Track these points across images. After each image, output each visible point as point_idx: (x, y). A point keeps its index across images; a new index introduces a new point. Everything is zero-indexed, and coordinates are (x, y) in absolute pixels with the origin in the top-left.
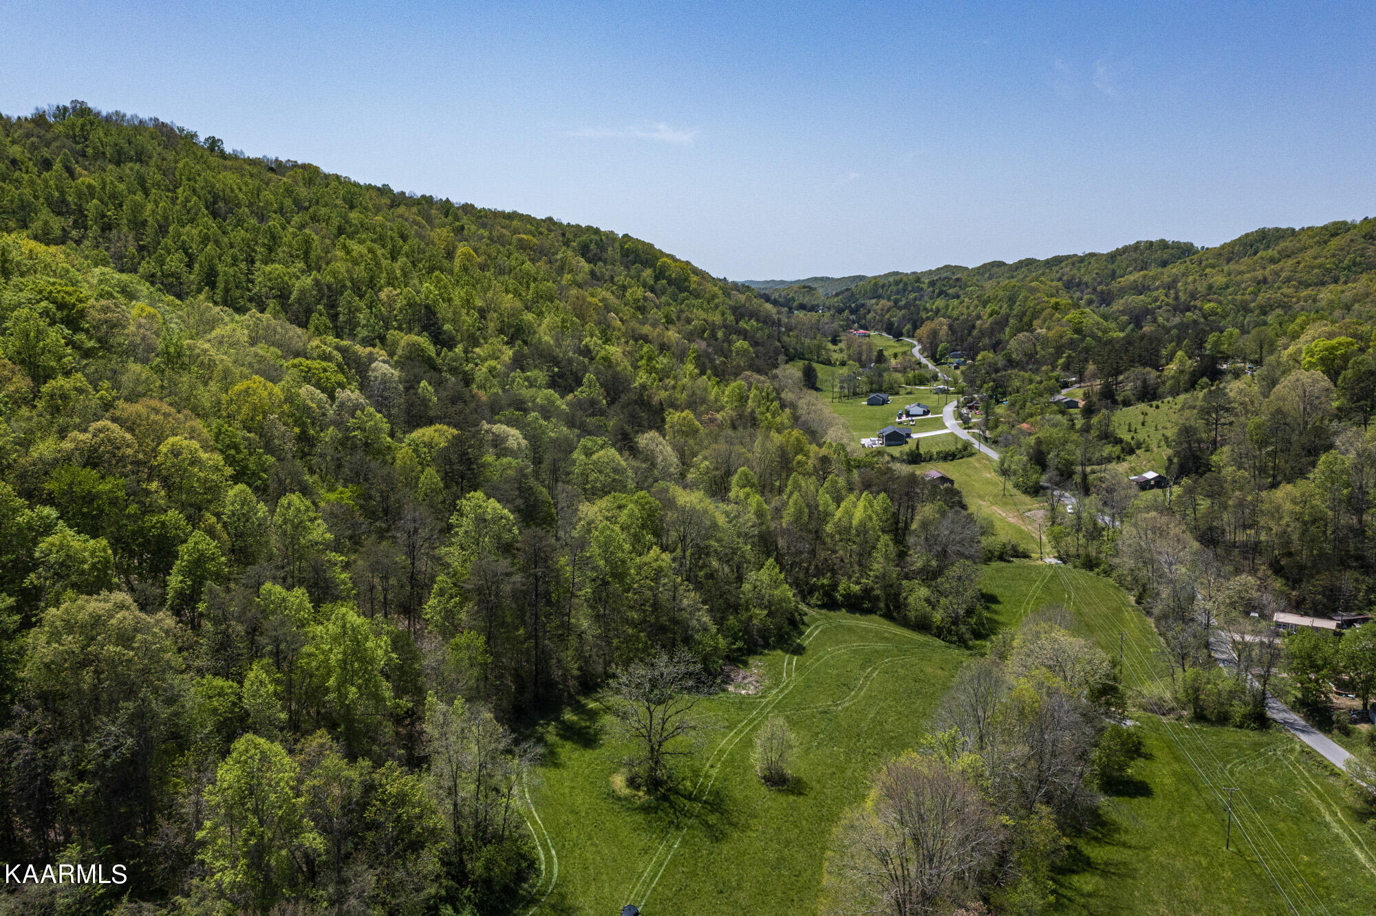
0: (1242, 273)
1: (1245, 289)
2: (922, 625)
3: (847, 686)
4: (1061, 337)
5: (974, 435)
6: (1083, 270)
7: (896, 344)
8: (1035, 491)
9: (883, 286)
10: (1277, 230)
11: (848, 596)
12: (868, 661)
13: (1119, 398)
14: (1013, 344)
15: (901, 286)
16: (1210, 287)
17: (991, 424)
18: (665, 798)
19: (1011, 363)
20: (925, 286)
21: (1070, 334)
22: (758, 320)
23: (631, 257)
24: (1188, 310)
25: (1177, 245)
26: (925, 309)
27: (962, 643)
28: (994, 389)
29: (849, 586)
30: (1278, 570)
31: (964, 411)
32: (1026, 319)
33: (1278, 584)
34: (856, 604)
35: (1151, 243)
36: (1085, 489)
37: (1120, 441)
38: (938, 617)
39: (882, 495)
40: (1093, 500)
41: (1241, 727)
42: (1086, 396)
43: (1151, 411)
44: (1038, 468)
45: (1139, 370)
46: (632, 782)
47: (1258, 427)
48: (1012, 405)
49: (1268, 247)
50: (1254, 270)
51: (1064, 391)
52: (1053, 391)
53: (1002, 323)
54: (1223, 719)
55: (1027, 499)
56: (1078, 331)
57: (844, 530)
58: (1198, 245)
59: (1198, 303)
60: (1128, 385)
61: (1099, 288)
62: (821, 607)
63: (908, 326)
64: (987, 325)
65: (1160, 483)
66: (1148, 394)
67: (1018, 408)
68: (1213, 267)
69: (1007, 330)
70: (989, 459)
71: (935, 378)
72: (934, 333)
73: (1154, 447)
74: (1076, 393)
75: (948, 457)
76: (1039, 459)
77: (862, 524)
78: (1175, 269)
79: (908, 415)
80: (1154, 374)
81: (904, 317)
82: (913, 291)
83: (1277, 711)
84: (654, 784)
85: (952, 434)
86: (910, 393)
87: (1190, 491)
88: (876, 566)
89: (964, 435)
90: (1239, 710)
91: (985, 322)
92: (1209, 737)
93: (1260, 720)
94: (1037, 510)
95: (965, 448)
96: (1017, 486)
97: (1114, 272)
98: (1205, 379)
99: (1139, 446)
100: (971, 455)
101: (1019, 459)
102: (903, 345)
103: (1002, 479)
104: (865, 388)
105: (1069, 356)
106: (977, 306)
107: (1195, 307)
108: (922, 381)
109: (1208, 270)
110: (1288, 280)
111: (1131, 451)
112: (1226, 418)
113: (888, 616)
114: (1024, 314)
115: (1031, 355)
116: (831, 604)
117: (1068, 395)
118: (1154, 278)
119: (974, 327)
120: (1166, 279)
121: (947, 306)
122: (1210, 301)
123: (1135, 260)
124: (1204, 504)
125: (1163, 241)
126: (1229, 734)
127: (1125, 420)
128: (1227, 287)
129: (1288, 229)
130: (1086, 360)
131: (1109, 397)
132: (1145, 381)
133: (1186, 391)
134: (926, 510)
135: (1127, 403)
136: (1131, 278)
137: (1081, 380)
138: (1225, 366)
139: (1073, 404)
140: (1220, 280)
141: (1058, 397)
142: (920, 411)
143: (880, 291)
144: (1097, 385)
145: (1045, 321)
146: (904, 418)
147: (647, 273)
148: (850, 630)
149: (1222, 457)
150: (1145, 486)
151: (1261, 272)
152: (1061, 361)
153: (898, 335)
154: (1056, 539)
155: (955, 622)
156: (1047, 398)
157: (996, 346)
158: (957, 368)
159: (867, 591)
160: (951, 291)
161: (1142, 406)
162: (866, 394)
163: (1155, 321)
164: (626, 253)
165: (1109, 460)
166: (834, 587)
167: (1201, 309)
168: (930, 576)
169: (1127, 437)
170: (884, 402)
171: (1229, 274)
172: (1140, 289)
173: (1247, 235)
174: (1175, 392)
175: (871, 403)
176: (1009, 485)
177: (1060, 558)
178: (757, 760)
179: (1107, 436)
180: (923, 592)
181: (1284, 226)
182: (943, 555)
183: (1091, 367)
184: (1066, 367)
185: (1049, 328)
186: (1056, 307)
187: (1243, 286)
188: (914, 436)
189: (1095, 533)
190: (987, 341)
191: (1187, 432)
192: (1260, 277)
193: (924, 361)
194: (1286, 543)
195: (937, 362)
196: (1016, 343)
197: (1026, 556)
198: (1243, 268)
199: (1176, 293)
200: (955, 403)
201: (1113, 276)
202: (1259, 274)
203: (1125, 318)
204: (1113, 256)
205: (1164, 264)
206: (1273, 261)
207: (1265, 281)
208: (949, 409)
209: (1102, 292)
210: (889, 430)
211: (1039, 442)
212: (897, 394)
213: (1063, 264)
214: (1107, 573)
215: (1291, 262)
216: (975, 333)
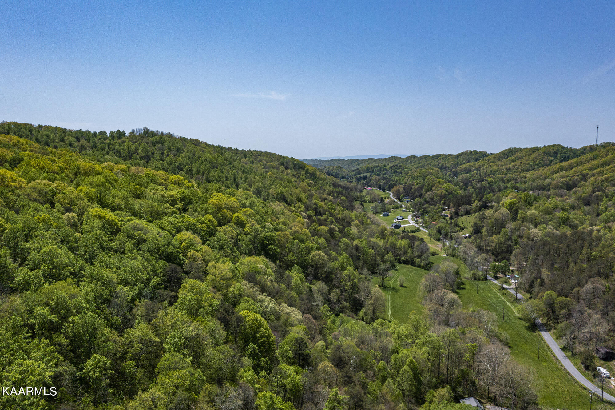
0: (502, 165)
1: (503, 172)
2: (419, 266)
3: (408, 275)
4: (442, 193)
5: (419, 225)
6: (447, 162)
7: (383, 193)
8: (439, 240)
9: (371, 168)
10: (515, 148)
11: (403, 261)
12: (411, 272)
13: (460, 214)
14: (426, 196)
15: (379, 168)
16: (491, 171)
17: (424, 222)
18: (385, 288)
19: (427, 202)
20: (388, 168)
21: (444, 192)
22: (341, 188)
23: (297, 167)
24: (483, 181)
25: (481, 153)
26: (392, 180)
27: (428, 269)
28: (423, 211)
29: (403, 259)
30: (493, 254)
31: (414, 218)
32: (430, 186)
33: (493, 257)
34: (405, 262)
35: (471, 152)
36: (451, 239)
37: (460, 227)
38: (422, 265)
39: (408, 240)
40: (454, 241)
41: (483, 280)
42: (450, 213)
43: (468, 218)
44: (439, 234)
45: (465, 206)
46: (379, 286)
47: (492, 222)
48: (430, 216)
49: (512, 155)
50: (507, 164)
51: (444, 212)
52: (441, 212)
53: (422, 187)
54: (479, 280)
55: (437, 242)
56: (447, 191)
57: (400, 248)
58: (488, 152)
59: (486, 178)
60: (462, 210)
61: (453, 170)
62: (398, 263)
63: (387, 187)
64: (416, 188)
65: (470, 237)
66: (468, 213)
67: (431, 217)
68: (493, 162)
69: (424, 190)
70: (425, 232)
71: (401, 207)
72: (398, 190)
73: (469, 228)
74: (447, 212)
75: (414, 232)
76: (439, 231)
77: (404, 246)
78: (479, 163)
79: (397, 220)
80: (469, 207)
81: (385, 183)
82: (383, 170)
83: (489, 278)
84: (383, 286)
85: (413, 225)
86: (394, 212)
87: (475, 238)
88: (409, 254)
89: (417, 225)
90: (482, 277)
91: (415, 187)
92: (477, 282)
93: (486, 279)
94: (440, 244)
95: (418, 229)
96: (434, 239)
97: (458, 163)
98: (483, 209)
99: (465, 228)
100: (420, 231)
101: (434, 232)
102: (386, 194)
103: (430, 237)
104: (380, 210)
105: (445, 200)
106: (411, 180)
107: (485, 180)
108: (397, 208)
109: (491, 164)
110: (518, 169)
111: (463, 229)
112: (486, 220)
113: (412, 265)
114: (429, 185)
115: (432, 199)
116: (400, 262)
117: (445, 213)
118: (473, 166)
119: (412, 188)
120: (477, 167)
121: (400, 180)
122: (490, 177)
123: (466, 158)
124: (478, 241)
125: (475, 151)
126: (480, 282)
127: (461, 220)
128: (497, 171)
129: (519, 148)
130: (450, 202)
131: (457, 214)
132: (467, 209)
133: (478, 212)
134: (417, 243)
135: (462, 216)
136: (465, 166)
137: (448, 208)
138: (489, 204)
139: (447, 216)
140: (495, 168)
141: (443, 214)
142: (401, 218)
143: (370, 170)
144: (453, 210)
145: (436, 187)
146: (396, 221)
147: (303, 172)
148: (405, 267)
149: (484, 230)
150: (466, 238)
151: (509, 165)
152: (442, 202)
153: (383, 190)
154: (445, 250)
155: (426, 266)
156: (440, 214)
157: (420, 196)
158: (408, 203)
159: (407, 260)
160: (398, 171)
161: (466, 217)
162: (381, 213)
163: (472, 185)
164: (295, 165)
165: (457, 232)
166: (400, 259)
167: (487, 181)
168: (419, 257)
169: (462, 225)
170: (388, 215)
171: (498, 166)
172: (468, 171)
173: (505, 150)
174: (475, 212)
175: (384, 216)
176: (432, 239)
177: (446, 255)
178: (398, 283)
179: (457, 225)
180: (419, 260)
181: (518, 147)
182: (422, 252)
183: (451, 205)
184: (444, 204)
185: (437, 190)
186: (439, 182)
187: (503, 171)
188: (402, 226)
189: (454, 249)
190: (417, 193)
191: (476, 224)
192: (508, 168)
193: (396, 200)
194: (496, 249)
195: (400, 201)
196: (427, 196)
197: (438, 255)
198: (503, 164)
199: (480, 173)
200: (411, 215)
201: (458, 164)
202: (508, 166)
203: (462, 184)
204: (458, 156)
205: (476, 160)
206: (513, 161)
207: (510, 169)
208: (410, 217)
209: (454, 171)
210: (395, 224)
211: (439, 227)
212: (390, 212)
213: (439, 158)
214: (457, 257)
215: (519, 162)
216: (412, 190)
